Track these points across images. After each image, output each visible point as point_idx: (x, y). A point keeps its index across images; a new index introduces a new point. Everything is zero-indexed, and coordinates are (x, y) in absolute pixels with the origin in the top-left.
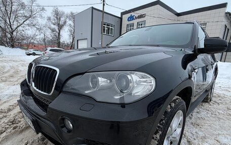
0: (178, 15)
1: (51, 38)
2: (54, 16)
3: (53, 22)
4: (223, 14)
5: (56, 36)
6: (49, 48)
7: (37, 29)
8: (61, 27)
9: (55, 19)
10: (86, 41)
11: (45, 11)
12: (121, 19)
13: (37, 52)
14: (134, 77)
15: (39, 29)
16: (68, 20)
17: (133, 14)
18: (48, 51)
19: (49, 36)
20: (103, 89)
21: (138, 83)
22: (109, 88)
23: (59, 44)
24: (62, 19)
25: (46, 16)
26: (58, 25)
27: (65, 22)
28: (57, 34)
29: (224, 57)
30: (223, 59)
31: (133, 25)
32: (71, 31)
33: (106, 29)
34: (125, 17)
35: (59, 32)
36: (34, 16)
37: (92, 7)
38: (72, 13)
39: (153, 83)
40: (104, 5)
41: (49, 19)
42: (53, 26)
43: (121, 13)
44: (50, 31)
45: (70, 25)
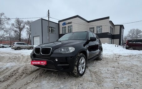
0: (88, 22)
1: (14, 36)
2: (16, 23)
3: (16, 26)
4: (109, 22)
5: (18, 35)
6: (16, 43)
7: (5, 31)
8: (21, 29)
9: (17, 25)
10: (39, 37)
11: (10, 20)
12: (59, 24)
13: (5, 46)
14: (70, 48)
15: (6, 31)
16: (26, 25)
17: (65, 22)
18: (15, 44)
19: (13, 35)
20: (63, 52)
21: (71, 49)
22: (65, 51)
23: (20, 40)
24: (22, 25)
25: (11, 23)
26: (20, 28)
27: (24, 27)
28: (19, 34)
29: (113, 42)
30: (113, 43)
31: (66, 28)
32: (28, 32)
33: (50, 30)
34: (61, 23)
35: (20, 32)
36: (2, 23)
37: (42, 18)
38: (28, 21)
39: (74, 49)
40: (49, 18)
41: (13, 25)
42: (15, 29)
43: (59, 21)
44: (13, 32)
45: (27, 28)
